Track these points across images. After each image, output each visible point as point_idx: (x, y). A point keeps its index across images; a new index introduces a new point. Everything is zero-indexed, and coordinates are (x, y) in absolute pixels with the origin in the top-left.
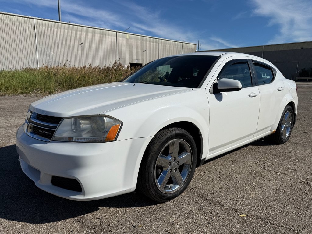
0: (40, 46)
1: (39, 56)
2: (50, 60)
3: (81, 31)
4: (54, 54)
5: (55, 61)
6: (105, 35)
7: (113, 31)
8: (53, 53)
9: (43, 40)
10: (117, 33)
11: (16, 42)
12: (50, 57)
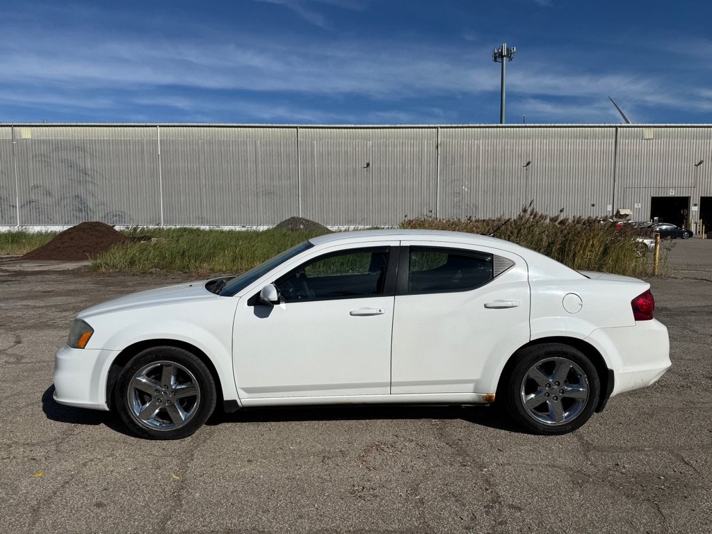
0: (445, 178)
1: (440, 196)
2: (461, 203)
3: (528, 137)
4: (469, 191)
5: (469, 204)
6: (586, 137)
7: (607, 127)
8: (466, 189)
9: (450, 166)
10: (619, 129)
11: (404, 175)
12: (461, 197)
